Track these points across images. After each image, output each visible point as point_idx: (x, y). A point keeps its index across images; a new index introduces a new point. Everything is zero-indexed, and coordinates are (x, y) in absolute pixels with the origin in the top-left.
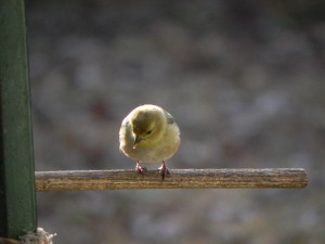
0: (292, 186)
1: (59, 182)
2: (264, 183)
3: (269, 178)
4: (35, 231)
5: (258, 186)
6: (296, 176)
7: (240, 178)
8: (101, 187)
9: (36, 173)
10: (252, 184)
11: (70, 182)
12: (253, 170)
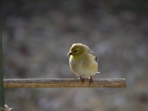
0: (119, 87)
1: (14, 84)
2: (107, 85)
3: (109, 83)
4: (4, 106)
5: (105, 86)
6: (122, 82)
7: (96, 83)
8: (33, 87)
9: (4, 80)
10: (102, 85)
11: (19, 84)
12: (102, 79)
